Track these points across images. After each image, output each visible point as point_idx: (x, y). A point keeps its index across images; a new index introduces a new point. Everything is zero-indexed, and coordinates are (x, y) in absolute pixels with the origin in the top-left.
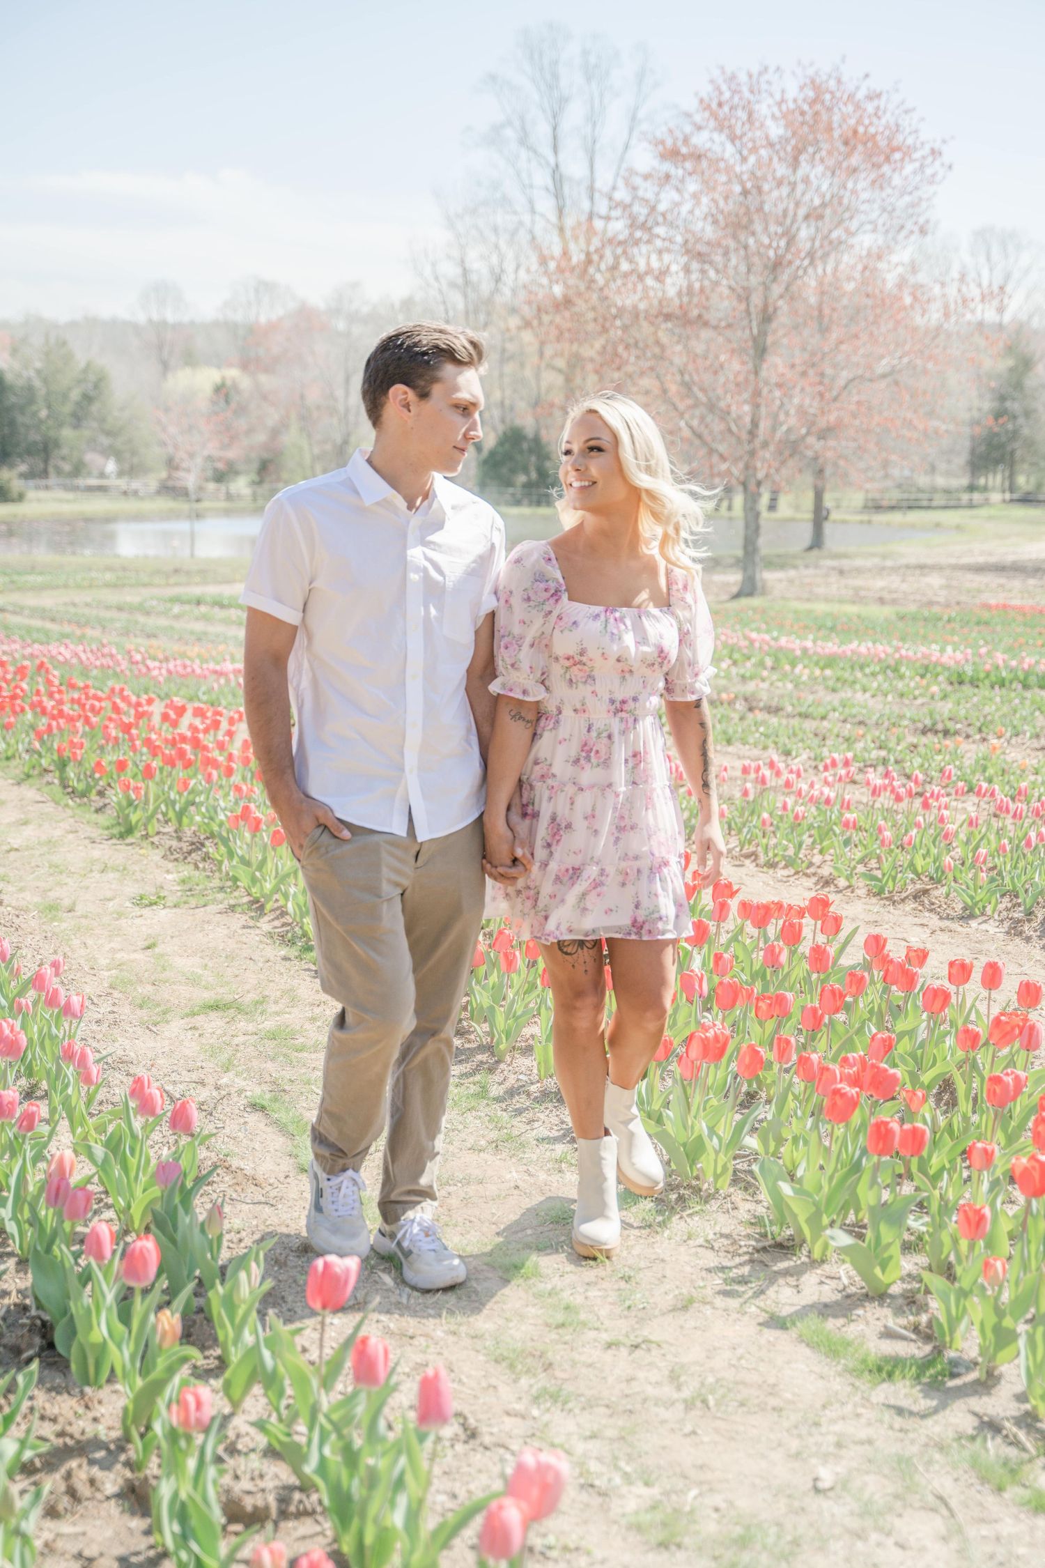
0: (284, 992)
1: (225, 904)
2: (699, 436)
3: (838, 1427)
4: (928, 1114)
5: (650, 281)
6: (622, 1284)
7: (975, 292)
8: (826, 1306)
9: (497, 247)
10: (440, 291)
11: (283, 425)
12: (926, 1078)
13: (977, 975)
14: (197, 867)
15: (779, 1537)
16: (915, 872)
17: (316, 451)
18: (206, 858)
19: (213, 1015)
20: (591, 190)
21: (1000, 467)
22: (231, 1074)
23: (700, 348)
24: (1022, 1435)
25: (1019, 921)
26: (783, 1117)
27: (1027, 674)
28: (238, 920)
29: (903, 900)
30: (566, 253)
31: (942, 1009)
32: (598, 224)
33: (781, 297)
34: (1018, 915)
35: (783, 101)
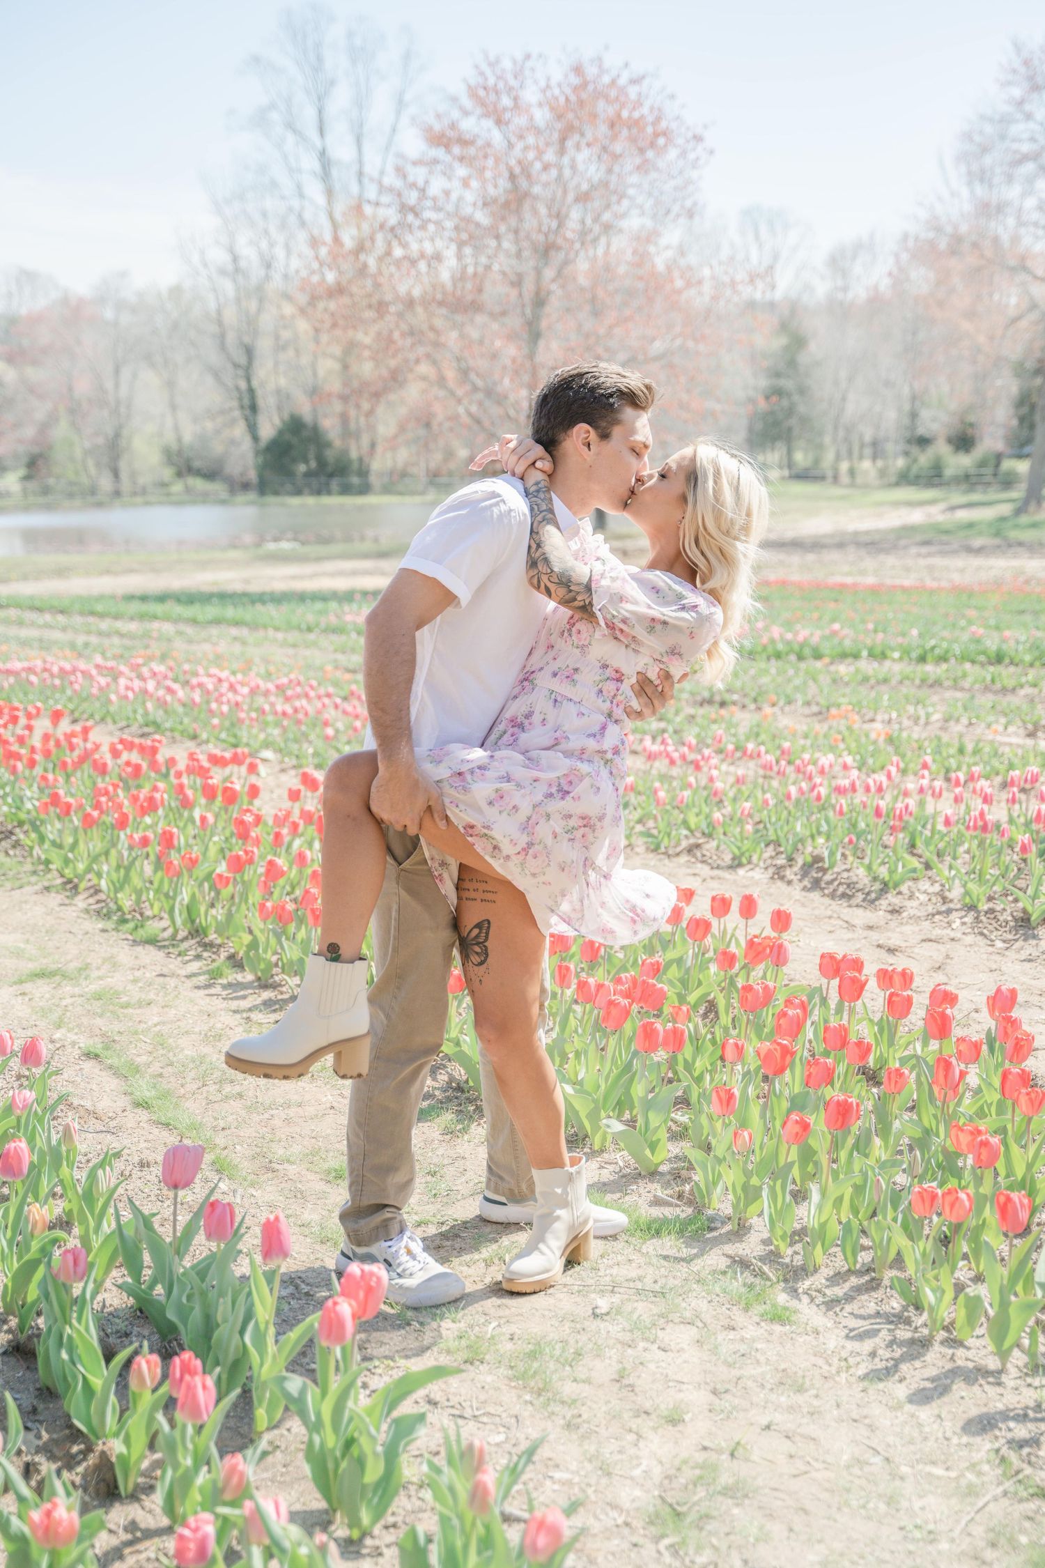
0: (105, 960)
1: (38, 887)
2: (478, 422)
3: (615, 1271)
4: (693, 1025)
5: (422, 266)
6: (429, 1178)
7: (741, 276)
8: (605, 1184)
9: (266, 232)
10: (210, 278)
11: (52, 419)
12: (692, 998)
13: (735, 907)
14: (7, 853)
15: (563, 1350)
16: (689, 828)
17: (87, 444)
18: (16, 844)
19: (40, 982)
20: (360, 174)
21: (779, 444)
22: (63, 1031)
23: (475, 334)
24: (766, 1268)
25: (782, 867)
26: (566, 1035)
27: (802, 646)
28: (54, 899)
29: (678, 854)
30: (336, 239)
31: (705, 936)
32: (368, 210)
33: (553, 280)
34: (781, 861)
35: (548, 86)
